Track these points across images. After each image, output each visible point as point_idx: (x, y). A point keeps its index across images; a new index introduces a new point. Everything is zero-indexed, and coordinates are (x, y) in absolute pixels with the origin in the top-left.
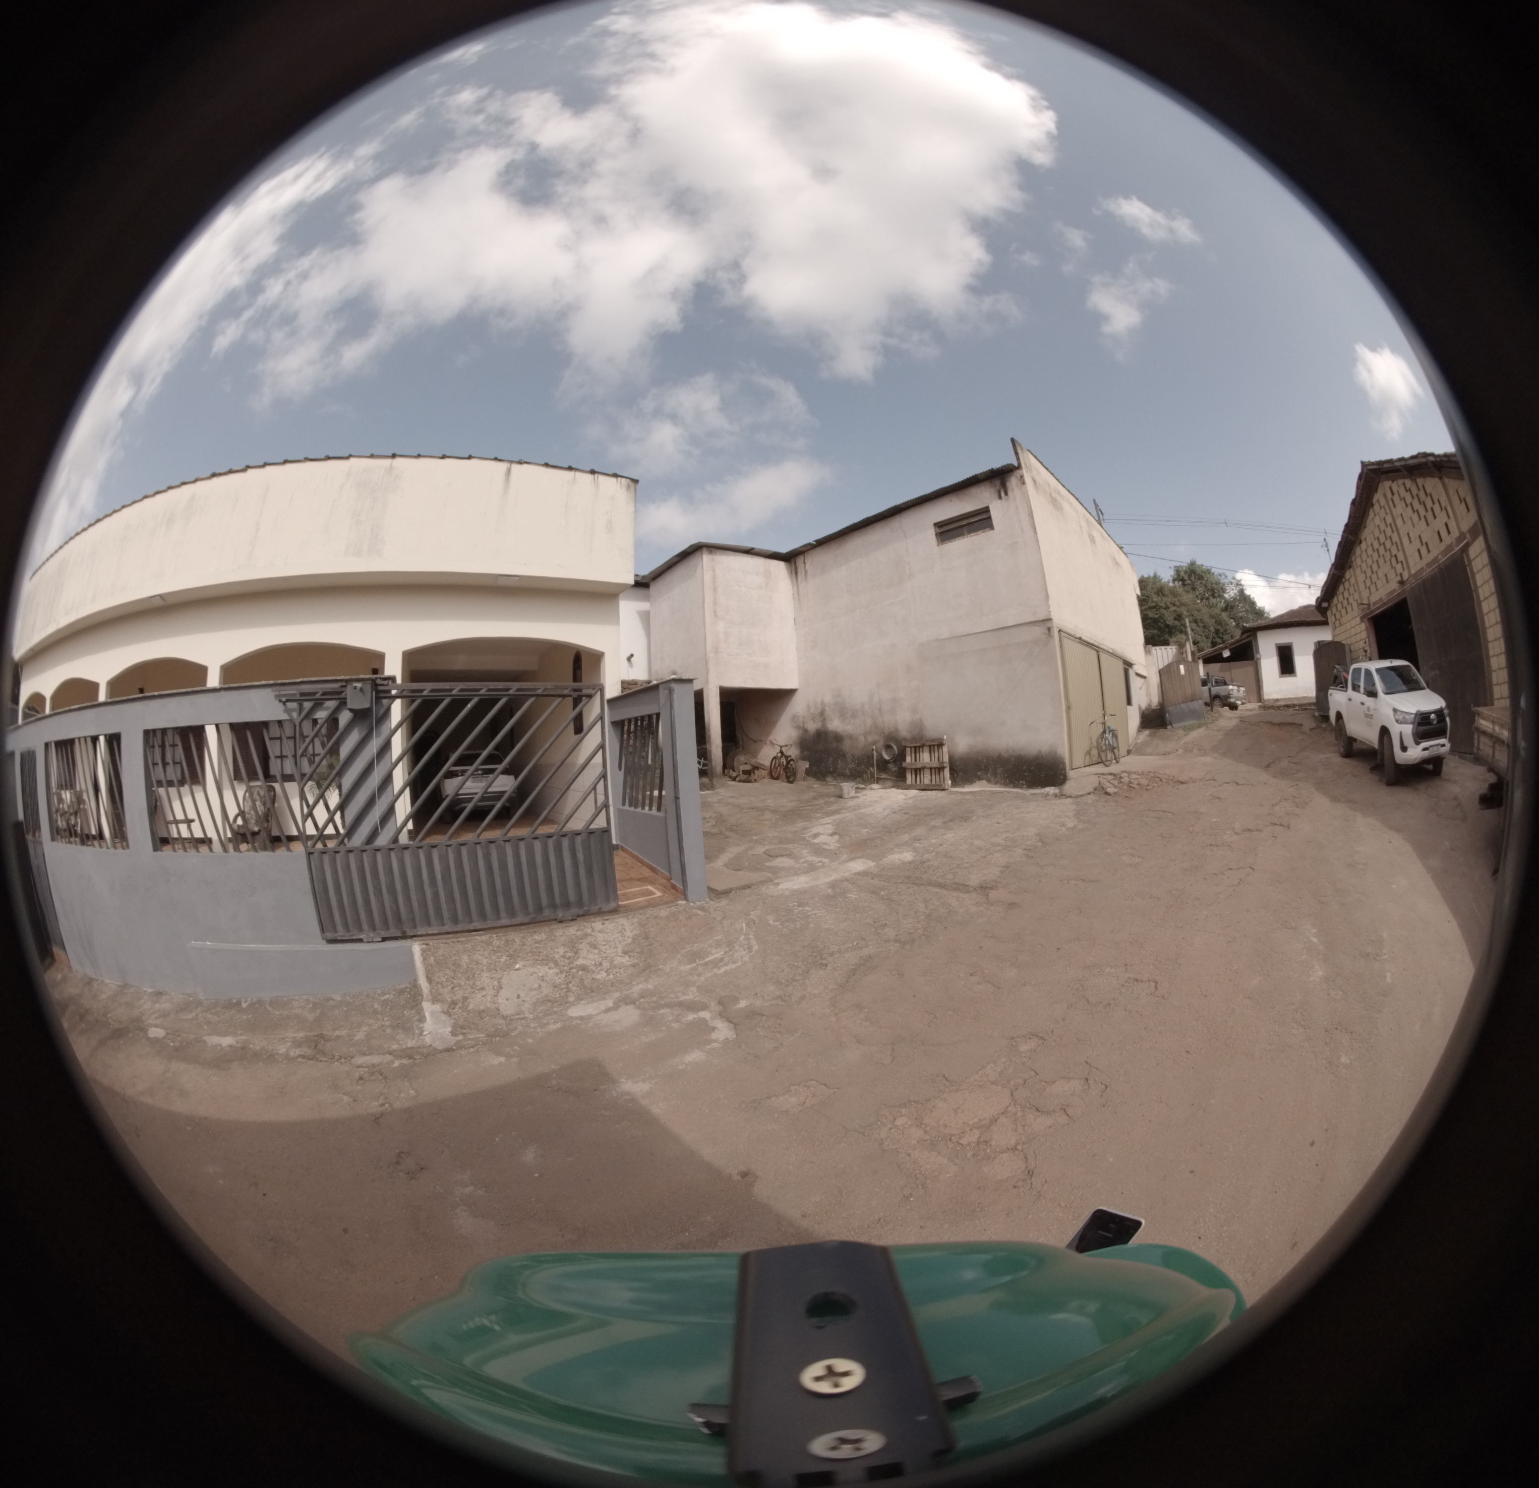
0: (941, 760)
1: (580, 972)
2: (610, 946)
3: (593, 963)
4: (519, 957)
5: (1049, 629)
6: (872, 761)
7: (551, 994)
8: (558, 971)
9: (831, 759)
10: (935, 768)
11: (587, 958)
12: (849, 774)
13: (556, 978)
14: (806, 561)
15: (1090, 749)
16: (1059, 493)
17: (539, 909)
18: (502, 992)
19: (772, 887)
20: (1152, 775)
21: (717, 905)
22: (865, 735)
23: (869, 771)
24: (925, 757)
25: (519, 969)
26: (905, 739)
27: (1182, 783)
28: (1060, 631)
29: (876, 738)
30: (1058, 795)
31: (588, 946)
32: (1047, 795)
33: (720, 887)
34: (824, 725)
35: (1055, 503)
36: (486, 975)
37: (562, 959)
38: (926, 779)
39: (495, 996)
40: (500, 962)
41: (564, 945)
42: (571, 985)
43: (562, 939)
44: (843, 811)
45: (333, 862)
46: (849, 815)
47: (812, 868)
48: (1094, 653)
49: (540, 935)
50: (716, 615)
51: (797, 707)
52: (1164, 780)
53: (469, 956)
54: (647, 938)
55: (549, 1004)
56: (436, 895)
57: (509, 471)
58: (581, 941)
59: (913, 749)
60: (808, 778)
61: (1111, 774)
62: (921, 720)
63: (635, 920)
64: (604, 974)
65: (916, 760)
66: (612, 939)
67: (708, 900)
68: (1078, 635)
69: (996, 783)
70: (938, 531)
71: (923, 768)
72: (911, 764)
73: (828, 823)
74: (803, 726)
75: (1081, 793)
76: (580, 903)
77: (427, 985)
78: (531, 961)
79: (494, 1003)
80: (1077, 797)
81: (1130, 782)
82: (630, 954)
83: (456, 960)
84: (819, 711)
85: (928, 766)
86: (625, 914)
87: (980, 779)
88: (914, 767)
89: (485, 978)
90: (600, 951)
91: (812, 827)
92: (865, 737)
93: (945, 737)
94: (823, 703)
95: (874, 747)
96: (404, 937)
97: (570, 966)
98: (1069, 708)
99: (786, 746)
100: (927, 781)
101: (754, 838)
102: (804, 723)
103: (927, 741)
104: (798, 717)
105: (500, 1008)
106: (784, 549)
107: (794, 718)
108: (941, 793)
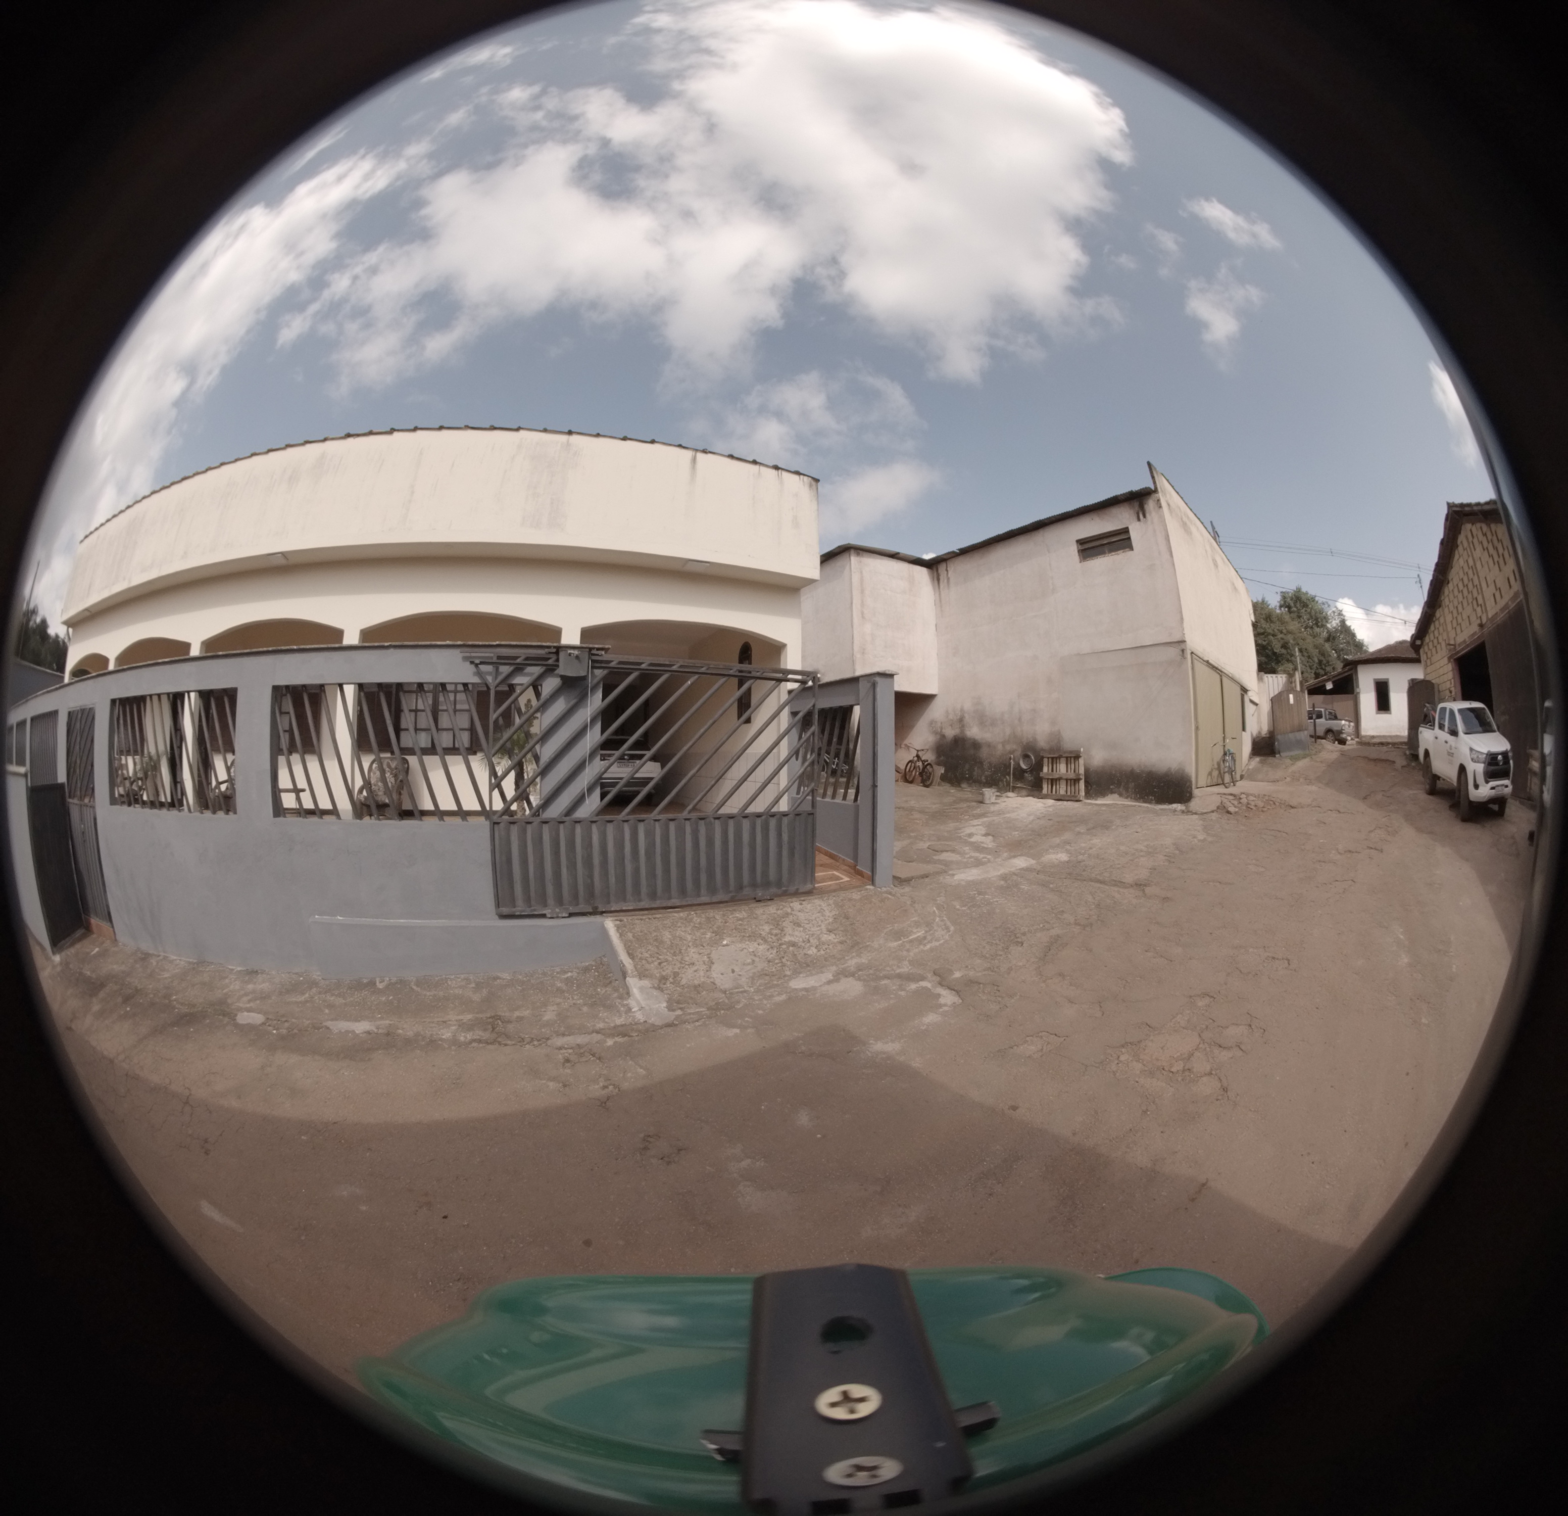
0: (1077, 771)
1: (791, 948)
2: (813, 925)
3: (801, 940)
4: (724, 933)
5: (1183, 651)
6: (1008, 770)
7: (766, 968)
8: (768, 947)
9: (967, 766)
10: (1071, 780)
11: (793, 935)
12: (985, 781)
13: (768, 954)
14: (948, 569)
15: (1212, 770)
16: (1188, 517)
17: (740, 887)
18: (714, 967)
19: (948, 877)
20: (1267, 798)
21: (902, 891)
22: (1004, 743)
23: (1005, 780)
24: (1062, 768)
25: (727, 945)
26: (1042, 750)
27: (1292, 807)
28: (1192, 653)
29: (1014, 747)
30: (1186, 811)
31: (792, 924)
32: (1175, 811)
33: (903, 875)
34: (962, 731)
35: (1184, 526)
36: (693, 951)
37: (769, 936)
38: (1062, 789)
39: (707, 971)
40: (705, 938)
41: (767, 923)
42: (784, 960)
43: (764, 917)
44: (989, 815)
45: (523, 832)
46: (996, 819)
47: (978, 863)
48: (1218, 677)
49: (741, 913)
50: (863, 617)
51: (935, 712)
52: (1277, 804)
53: (670, 932)
54: (847, 918)
55: (767, 978)
56: (637, 871)
57: (694, 460)
58: (784, 919)
59: (1050, 760)
60: (943, 784)
61: (1231, 795)
62: (1059, 732)
63: (831, 902)
64: (815, 951)
65: (1052, 771)
66: (813, 918)
67: (892, 886)
68: (1206, 659)
69: (1127, 798)
70: (1081, 547)
71: (1060, 779)
72: (1048, 774)
73: (978, 825)
74: (941, 731)
75: (1205, 811)
76: (779, 884)
77: (630, 961)
78: (738, 938)
79: (708, 977)
80: (1203, 814)
81: (1248, 804)
82: (835, 932)
83: (657, 936)
84: (958, 717)
85: (1065, 777)
86: (819, 896)
87: (1112, 792)
88: (1051, 777)
89: (692, 954)
90: (805, 929)
91: (964, 827)
92: (1003, 746)
93: (1082, 750)
94: (962, 710)
95: (1012, 756)
96: (595, 912)
97: (780, 942)
98: (1197, 728)
99: (923, 750)
100: (1062, 792)
101: (912, 834)
102: (942, 728)
103: (1065, 752)
104: (936, 722)
105: (716, 982)
106: (928, 556)
107: (932, 723)
108: (1076, 804)
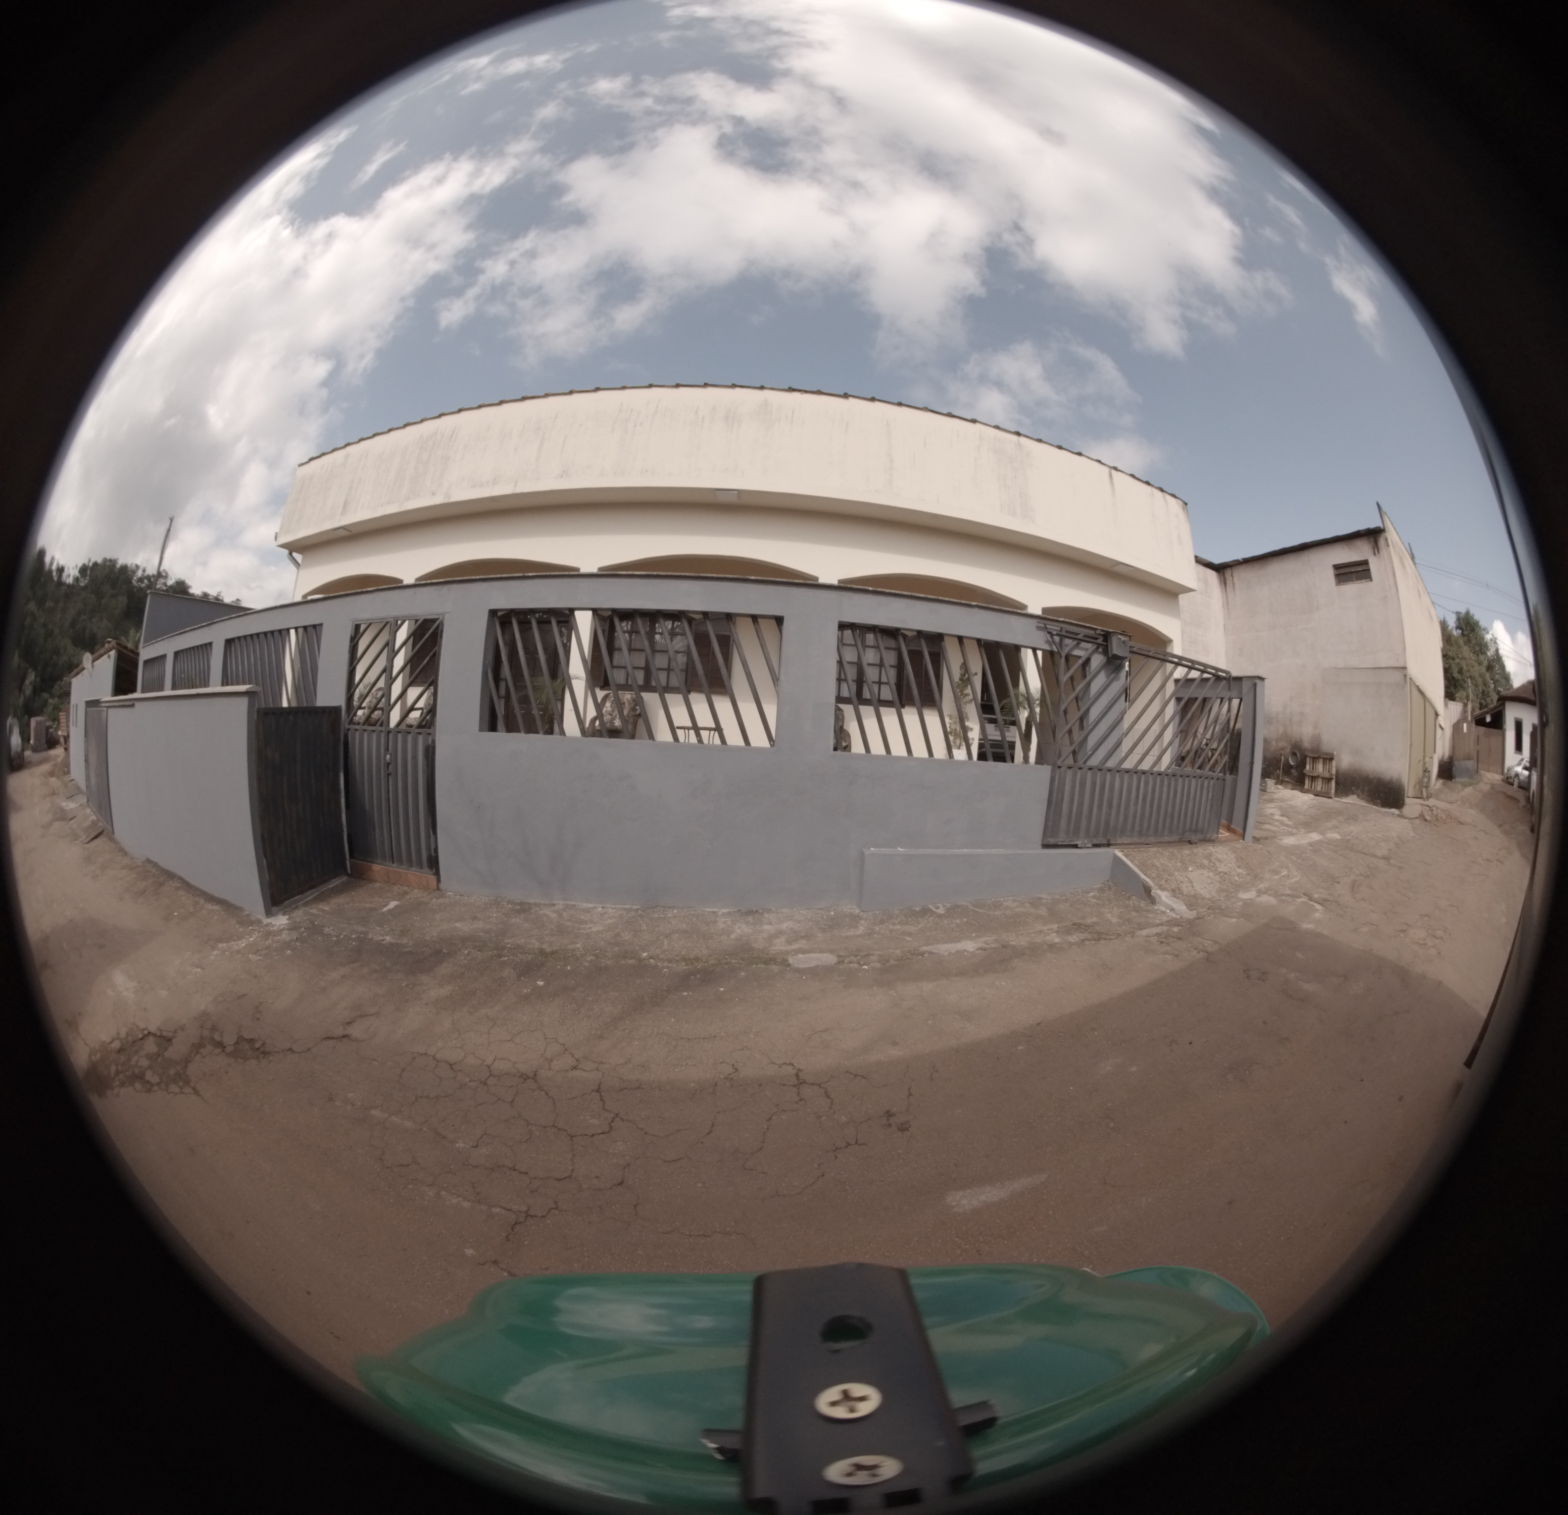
0: (1331, 770)
3: (1228, 871)
4: (1186, 863)
5: (1405, 676)
6: (1279, 765)
8: (1214, 874)
10: (1326, 779)
11: (1222, 867)
13: (1216, 878)
14: (1234, 574)
15: (1416, 784)
17: (1184, 834)
18: (1195, 885)
22: (1280, 739)
23: (1280, 773)
24: (1320, 768)
25: (1192, 871)
26: (1306, 750)
27: (1462, 824)
28: (1410, 678)
29: (1285, 744)
30: (1402, 815)
31: (1216, 860)
32: (1395, 814)
36: (1177, 874)
37: (1210, 866)
38: (1319, 786)
39: (1192, 886)
40: (1178, 866)
41: (1203, 858)
42: (1226, 882)
43: (1200, 854)
46: (1284, 805)
48: (1423, 701)
49: (1188, 851)
54: (1241, 858)
55: (1224, 892)
57: (1111, 475)
58: (1210, 857)
59: (1312, 759)
61: (1427, 807)
62: (1319, 736)
63: (1228, 848)
65: (1313, 769)
68: (1417, 684)
69: (1362, 799)
70: (1336, 572)
71: (1318, 777)
72: (1309, 771)
73: (1274, 808)
75: (1413, 817)
76: (1202, 831)
78: (1194, 867)
79: (1195, 891)
80: (1411, 819)
81: (1437, 815)
85: (1321, 776)
87: (1353, 793)
88: (1311, 775)
90: (1226, 864)
92: (1276, 744)
93: (1335, 753)
95: (1283, 752)
97: (1217, 871)
98: (1411, 745)
100: (1319, 789)
103: (1324, 754)
105: (1202, 894)
106: (1218, 562)
108: (1330, 801)
